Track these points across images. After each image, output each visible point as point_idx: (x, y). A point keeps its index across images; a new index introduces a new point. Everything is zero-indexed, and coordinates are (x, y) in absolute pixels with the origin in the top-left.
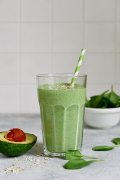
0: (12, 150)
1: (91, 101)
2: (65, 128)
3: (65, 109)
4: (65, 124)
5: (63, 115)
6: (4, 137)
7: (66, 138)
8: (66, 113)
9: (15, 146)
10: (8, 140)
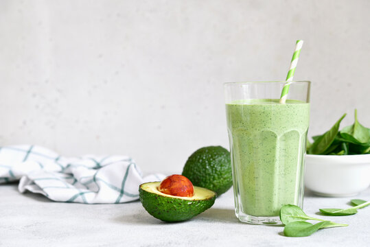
0: (165, 208)
1: (314, 144)
2: (277, 171)
3: (278, 138)
4: (277, 164)
5: (274, 148)
6: (157, 188)
7: (279, 189)
8: (279, 144)
9: (169, 201)
10: (162, 192)
